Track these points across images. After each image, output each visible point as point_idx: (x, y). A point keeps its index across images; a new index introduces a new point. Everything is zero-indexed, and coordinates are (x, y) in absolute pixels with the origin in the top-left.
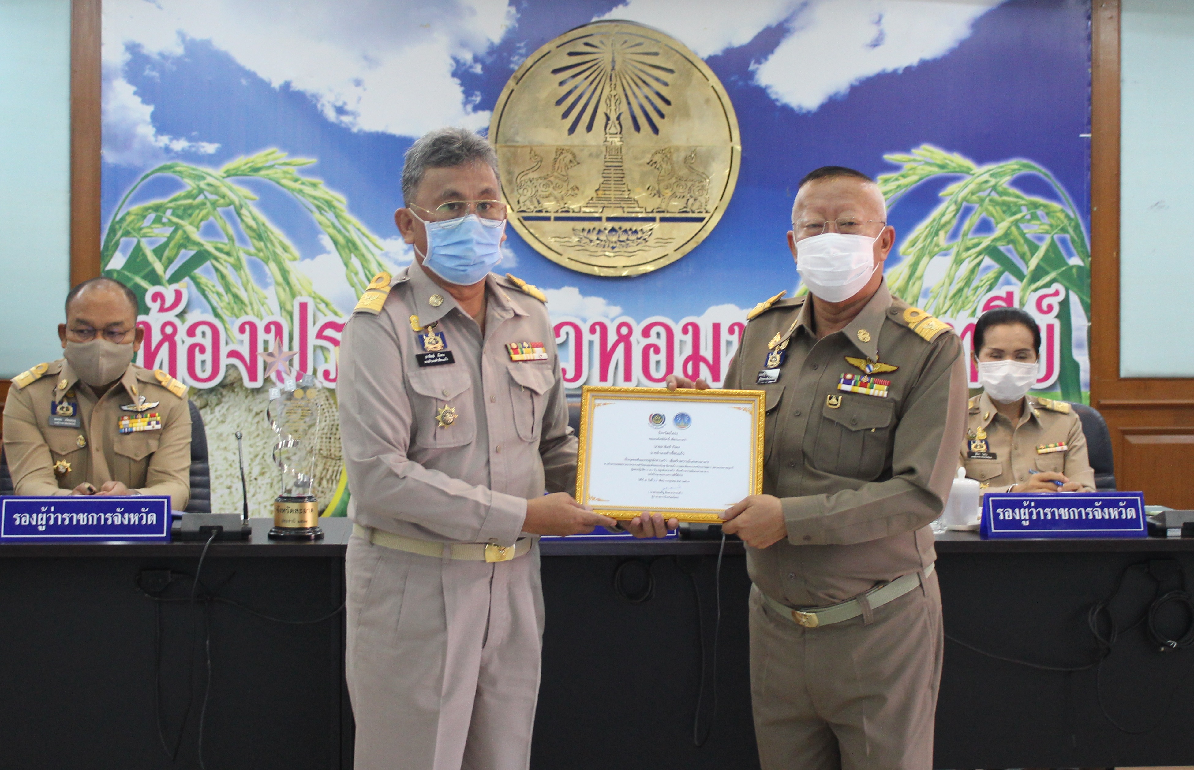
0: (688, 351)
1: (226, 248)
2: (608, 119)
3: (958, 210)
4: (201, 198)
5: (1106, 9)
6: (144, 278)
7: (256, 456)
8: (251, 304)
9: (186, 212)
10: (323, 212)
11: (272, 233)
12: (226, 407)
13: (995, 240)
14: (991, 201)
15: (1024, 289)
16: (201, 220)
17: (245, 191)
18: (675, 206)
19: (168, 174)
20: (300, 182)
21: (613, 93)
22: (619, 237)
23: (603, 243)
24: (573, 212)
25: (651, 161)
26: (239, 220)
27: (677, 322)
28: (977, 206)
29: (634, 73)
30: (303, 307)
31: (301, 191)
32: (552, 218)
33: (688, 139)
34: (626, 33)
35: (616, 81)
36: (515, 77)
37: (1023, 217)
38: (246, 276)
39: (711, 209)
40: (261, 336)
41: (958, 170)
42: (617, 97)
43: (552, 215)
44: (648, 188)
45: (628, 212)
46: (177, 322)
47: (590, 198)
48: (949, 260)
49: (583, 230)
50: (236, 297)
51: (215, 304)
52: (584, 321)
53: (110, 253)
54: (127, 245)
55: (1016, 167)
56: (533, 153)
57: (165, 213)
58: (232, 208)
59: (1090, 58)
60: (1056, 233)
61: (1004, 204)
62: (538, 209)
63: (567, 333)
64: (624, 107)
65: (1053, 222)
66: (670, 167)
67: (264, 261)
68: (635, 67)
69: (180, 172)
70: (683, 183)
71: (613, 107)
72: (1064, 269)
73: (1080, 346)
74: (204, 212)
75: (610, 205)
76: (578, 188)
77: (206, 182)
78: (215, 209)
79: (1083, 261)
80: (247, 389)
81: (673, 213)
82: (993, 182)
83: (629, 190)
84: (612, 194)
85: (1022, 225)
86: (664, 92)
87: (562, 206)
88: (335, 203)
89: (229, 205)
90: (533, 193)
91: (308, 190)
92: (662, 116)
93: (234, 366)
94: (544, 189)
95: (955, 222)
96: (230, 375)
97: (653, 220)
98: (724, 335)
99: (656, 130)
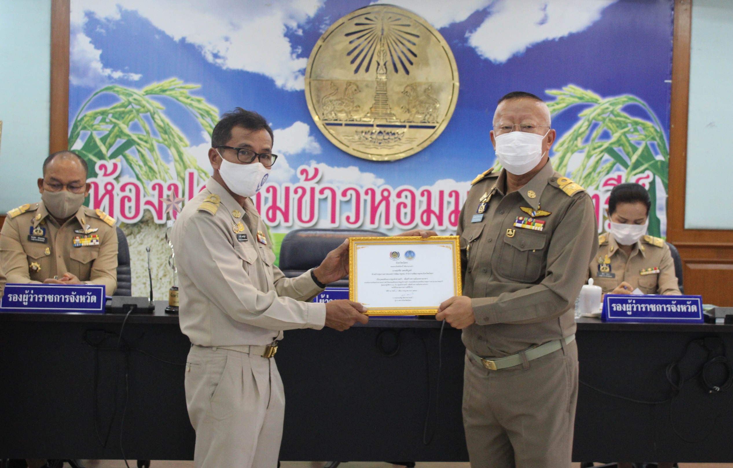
0: (424, 207)
1: (145, 138)
2: (379, 64)
3: (589, 125)
4: (130, 108)
5: (683, 4)
6: (95, 155)
7: (161, 265)
8: (160, 173)
9: (120, 116)
10: (204, 117)
11: (173, 129)
12: (143, 235)
13: (612, 144)
14: (610, 120)
15: (628, 174)
16: (130, 121)
17: (157, 104)
18: (418, 119)
19: (110, 92)
20: (190, 99)
21: (382, 49)
22: (384, 136)
23: (374, 140)
24: (356, 121)
25: (404, 90)
26: (153, 121)
27: (418, 189)
28: (601, 123)
29: (395, 37)
30: (191, 175)
31: (191, 105)
32: (343, 125)
33: (427, 78)
34: (390, 12)
35: (384, 41)
36: (323, 38)
37: (629, 130)
38: (157, 155)
39: (440, 120)
40: (166, 192)
41: (590, 100)
42: (384, 51)
43: (344, 123)
44: (402, 108)
45: (390, 122)
46: (114, 182)
47: (366, 112)
48: (583, 155)
49: (362, 132)
50: (150, 168)
51: (137, 172)
52: (362, 187)
53: (74, 140)
54: (85, 135)
55: (625, 99)
56: (332, 84)
57: (107, 116)
58: (149, 114)
59: (672, 34)
60: (649, 140)
61: (618, 122)
62: (336, 119)
63: (351, 195)
64: (389, 58)
65: (647, 133)
66: (415, 94)
67: (167, 146)
68: (396, 33)
69: (118, 92)
70: (423, 105)
71: (382, 58)
72: (652, 162)
73: (661, 209)
74: (132, 116)
75: (378, 117)
76: (359, 106)
77: (133, 97)
78: (138, 114)
79: (665, 157)
80: (156, 224)
81: (417, 123)
82: (611, 108)
83: (390, 108)
84: (380, 111)
85: (628, 135)
86: (413, 48)
87: (350, 117)
88: (212, 112)
89: (147, 112)
90: (332, 108)
91: (195, 104)
92: (411, 63)
93: (148, 210)
94: (339, 107)
95: (587, 132)
96: (146, 215)
97: (404, 127)
98: (446, 198)
99: (407, 72)
